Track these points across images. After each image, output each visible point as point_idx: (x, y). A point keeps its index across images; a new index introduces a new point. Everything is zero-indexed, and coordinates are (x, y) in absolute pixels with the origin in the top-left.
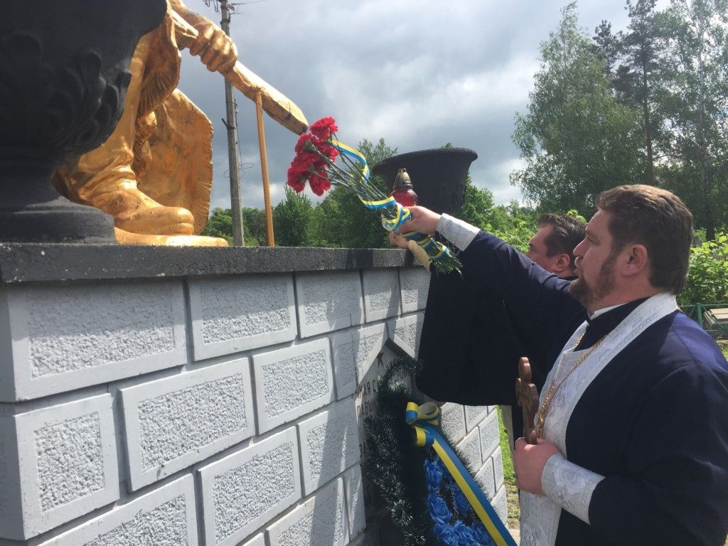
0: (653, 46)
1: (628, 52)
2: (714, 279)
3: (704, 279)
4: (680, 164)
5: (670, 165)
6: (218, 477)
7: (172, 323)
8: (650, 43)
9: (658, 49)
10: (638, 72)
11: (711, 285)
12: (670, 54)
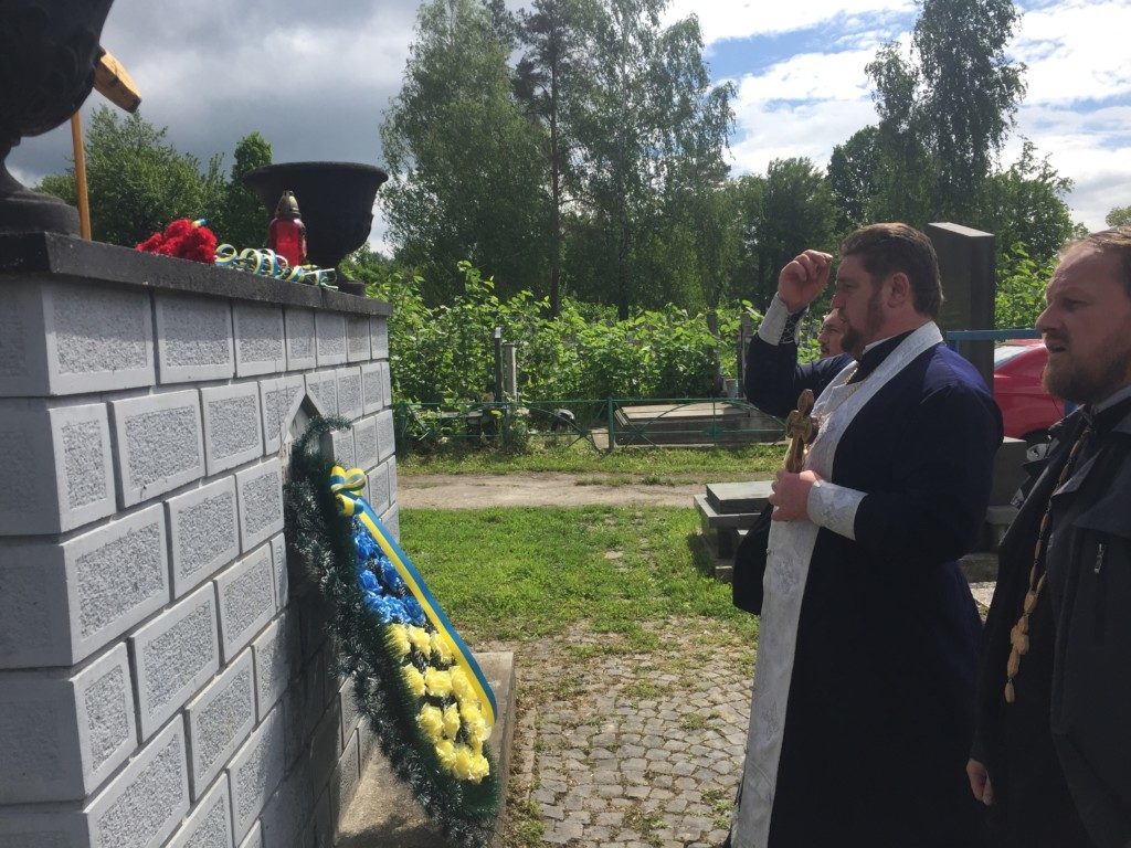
0: (566, 39)
1: (532, 41)
2: (628, 369)
3: (616, 369)
4: (592, 214)
5: (579, 214)
6: (181, 512)
7: (144, 339)
8: (560, 33)
9: (571, 45)
10: (544, 73)
11: (624, 377)
12: (586, 55)
